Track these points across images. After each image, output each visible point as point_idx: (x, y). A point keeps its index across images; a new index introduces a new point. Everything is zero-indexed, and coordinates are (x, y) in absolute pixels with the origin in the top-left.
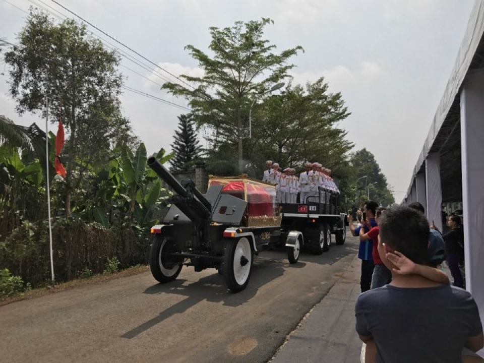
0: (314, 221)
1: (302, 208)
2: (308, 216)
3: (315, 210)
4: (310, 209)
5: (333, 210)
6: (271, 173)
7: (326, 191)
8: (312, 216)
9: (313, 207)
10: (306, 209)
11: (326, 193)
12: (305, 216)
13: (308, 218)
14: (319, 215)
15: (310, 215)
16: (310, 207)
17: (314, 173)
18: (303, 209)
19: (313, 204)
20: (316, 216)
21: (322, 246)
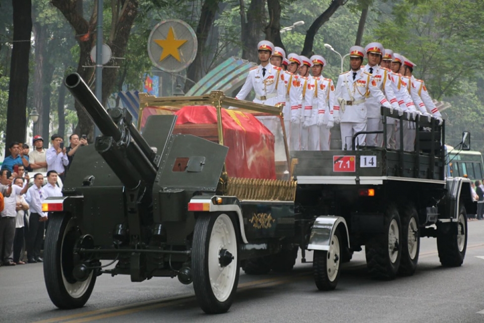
0: (371, 192)
1: (341, 162)
2: (358, 181)
3: (375, 165)
4: (362, 165)
5: (424, 168)
6: (267, 75)
7: (403, 117)
8: (365, 180)
9: (369, 158)
10: (352, 163)
11: (401, 123)
12: (350, 180)
13: (358, 186)
14: (385, 178)
15: (361, 178)
16: (362, 158)
17: (371, 71)
18: (344, 164)
19: (368, 150)
20: (378, 180)
21: (394, 258)
